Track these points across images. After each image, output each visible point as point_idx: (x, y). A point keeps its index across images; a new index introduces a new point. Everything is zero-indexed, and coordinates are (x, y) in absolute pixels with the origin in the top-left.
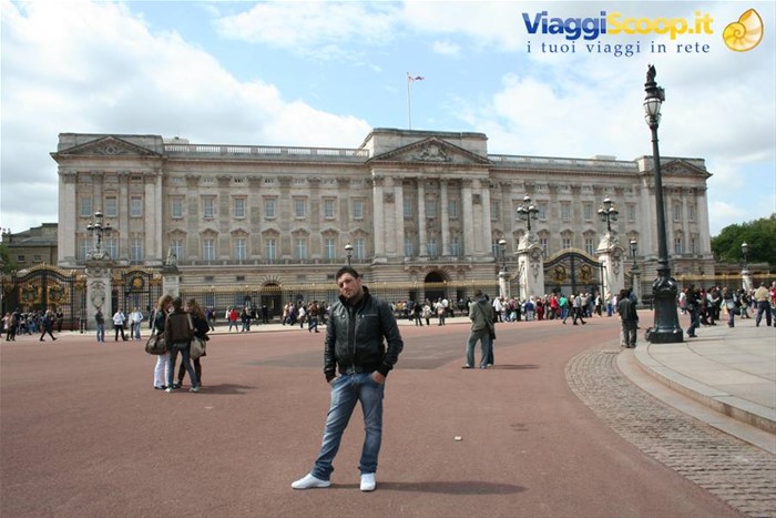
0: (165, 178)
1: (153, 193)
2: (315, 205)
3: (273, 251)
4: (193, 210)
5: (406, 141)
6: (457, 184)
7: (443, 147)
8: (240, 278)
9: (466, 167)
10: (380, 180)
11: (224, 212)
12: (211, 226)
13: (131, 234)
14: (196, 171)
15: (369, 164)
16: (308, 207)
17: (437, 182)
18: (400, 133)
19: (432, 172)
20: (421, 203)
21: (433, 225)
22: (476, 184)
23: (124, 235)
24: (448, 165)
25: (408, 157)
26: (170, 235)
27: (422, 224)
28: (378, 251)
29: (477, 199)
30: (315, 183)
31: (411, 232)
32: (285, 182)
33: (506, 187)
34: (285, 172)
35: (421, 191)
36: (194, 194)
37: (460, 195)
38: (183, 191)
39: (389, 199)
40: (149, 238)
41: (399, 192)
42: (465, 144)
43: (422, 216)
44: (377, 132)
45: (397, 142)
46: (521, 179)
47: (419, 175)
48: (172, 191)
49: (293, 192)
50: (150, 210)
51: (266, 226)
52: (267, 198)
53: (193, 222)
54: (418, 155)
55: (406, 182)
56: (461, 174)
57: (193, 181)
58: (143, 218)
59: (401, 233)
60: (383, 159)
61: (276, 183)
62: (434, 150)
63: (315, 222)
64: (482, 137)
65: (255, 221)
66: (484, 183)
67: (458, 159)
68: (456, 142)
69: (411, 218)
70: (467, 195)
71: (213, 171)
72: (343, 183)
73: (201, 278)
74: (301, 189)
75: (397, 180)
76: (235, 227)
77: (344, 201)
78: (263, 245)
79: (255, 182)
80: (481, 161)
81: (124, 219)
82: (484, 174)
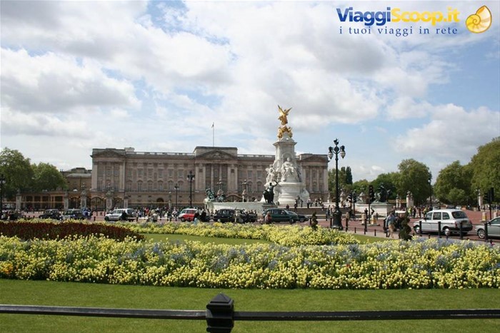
0: (126, 163)
1: (122, 169)
2: (176, 173)
3: (162, 188)
4: (135, 174)
5: (208, 151)
6: (226, 165)
7: (221, 153)
8: (150, 196)
9: (229, 160)
10: (198, 165)
11: (145, 174)
12: (140, 179)
13: (115, 181)
14: (136, 161)
15: (194, 158)
16: (173, 172)
17: (219, 165)
18: (205, 148)
19: (216, 161)
20: (212, 172)
21: (216, 179)
22: (233, 165)
23: (112, 182)
24: (222, 159)
25: (208, 157)
26: (127, 181)
27: (212, 179)
28: (196, 189)
29: (233, 171)
30: (176, 165)
31: (208, 182)
32: (166, 165)
33: (245, 166)
34: (165, 161)
35: (212, 168)
36: (135, 168)
37: (227, 169)
38: (132, 167)
39: (201, 171)
40: (120, 183)
41: (204, 169)
42: (229, 152)
43: (212, 177)
44: (197, 148)
45: (204, 151)
46: (251, 163)
47: (211, 162)
48: (128, 167)
49: (169, 168)
50: (121, 174)
51: (159, 179)
52: (159, 170)
53: (135, 178)
54: (212, 156)
55: (207, 165)
56: (227, 162)
57: (135, 164)
58: (118, 176)
59: (204, 182)
60: (199, 157)
61: (162, 165)
62: (217, 154)
63: (176, 178)
64: (236, 149)
65: (155, 177)
66: (236, 165)
67: (226, 157)
68: (225, 151)
69: (208, 177)
70: (229, 170)
71: (141, 161)
72: (186, 165)
73: (137, 196)
74: (171, 167)
75: (203, 165)
76: (149, 179)
77: (186, 171)
78: (158, 186)
79: (156, 165)
80: (234, 157)
81: (112, 177)
82: (236, 162)
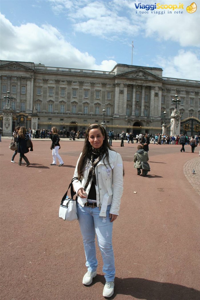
0: (35, 79)
1: (30, 85)
2: (92, 93)
3: (75, 110)
4: (45, 92)
5: (130, 70)
6: (149, 88)
7: (145, 73)
8: (62, 120)
9: (153, 81)
10: (118, 85)
11: (57, 94)
12: (52, 99)
13: (21, 100)
14: (47, 77)
15: (114, 78)
16: (89, 93)
17: (141, 87)
18: (127, 66)
19: (139, 83)
20: (134, 95)
21: (138, 104)
22: (157, 89)
23: (18, 101)
24: (146, 80)
25: (130, 76)
26: (36, 101)
27: (134, 103)
28: (115, 112)
29: (156, 95)
30: (93, 84)
31: (129, 106)
32: (81, 83)
33: (169, 91)
34: (81, 79)
35: (134, 90)
36: (46, 86)
37: (150, 93)
38: (41, 85)
39: (121, 92)
40: (28, 103)
41: (126, 90)
42: (153, 72)
43: (134, 100)
44: (119, 65)
45: (127, 70)
46: (175, 88)
47: (134, 83)
48: (37, 85)
49: (84, 87)
50: (28, 92)
51: (73, 100)
52: (74, 89)
53: (45, 97)
54: (134, 76)
55: (129, 86)
56: (151, 84)
57: (46, 81)
58: (26, 94)
59: (125, 106)
60: (120, 76)
61: (77, 84)
62: (141, 74)
63: (92, 100)
64: (161, 70)
65: (69, 98)
66: (160, 88)
67: (150, 78)
68: (150, 71)
69: (130, 100)
70: (153, 93)
71: (54, 77)
72: (104, 85)
73: (47, 119)
74: (87, 87)
75: (125, 85)
76: (61, 100)
77: (104, 92)
78: (71, 108)
79: (69, 83)
80: (160, 80)
81: (18, 94)
82: (160, 85)
